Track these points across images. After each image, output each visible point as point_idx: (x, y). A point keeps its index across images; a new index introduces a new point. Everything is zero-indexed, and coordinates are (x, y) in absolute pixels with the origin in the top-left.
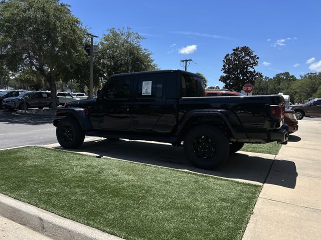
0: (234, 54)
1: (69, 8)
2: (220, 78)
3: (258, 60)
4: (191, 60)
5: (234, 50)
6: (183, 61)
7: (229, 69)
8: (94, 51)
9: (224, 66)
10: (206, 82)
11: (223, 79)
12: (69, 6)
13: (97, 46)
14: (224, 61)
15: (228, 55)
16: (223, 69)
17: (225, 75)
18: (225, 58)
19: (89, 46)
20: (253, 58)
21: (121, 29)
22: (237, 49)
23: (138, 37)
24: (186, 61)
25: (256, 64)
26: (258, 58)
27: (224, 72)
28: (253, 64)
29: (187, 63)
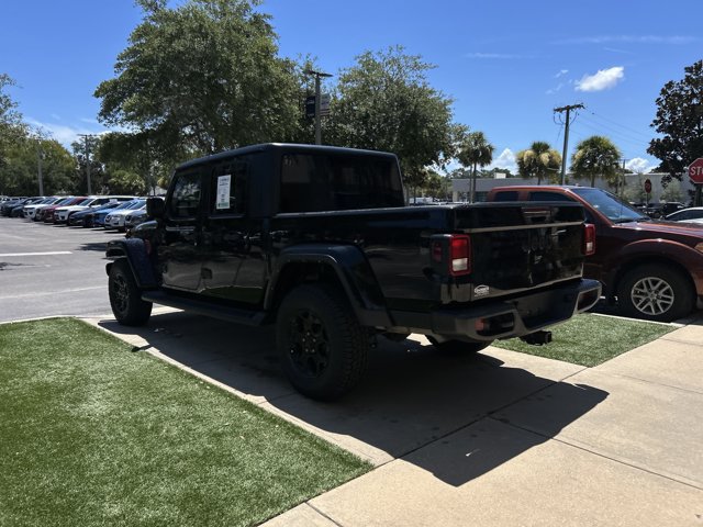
0: (688, 80)
1: (268, 21)
4: (579, 106)
5: (689, 70)
6: (560, 110)
8: (322, 107)
9: (659, 114)
11: (657, 149)
12: (269, 17)
13: (327, 96)
14: (658, 102)
15: (670, 85)
16: (657, 122)
17: (662, 136)
18: (664, 92)
19: (314, 98)
21: (385, 53)
22: (698, 67)
23: (416, 67)
24: (568, 108)
27: (658, 131)
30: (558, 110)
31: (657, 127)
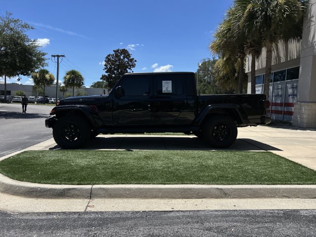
2: (101, 77)
3: (135, 63)
4: (63, 56)
5: (114, 51)
7: (111, 68)
9: (106, 65)
10: (83, 80)
14: (105, 61)
15: (109, 55)
16: (106, 69)
18: (107, 57)
20: (131, 60)
22: (118, 51)
24: (58, 56)
25: (134, 66)
26: (136, 61)
27: (106, 72)
28: (130, 66)
29: (59, 58)
30: (53, 56)
31: (106, 70)
